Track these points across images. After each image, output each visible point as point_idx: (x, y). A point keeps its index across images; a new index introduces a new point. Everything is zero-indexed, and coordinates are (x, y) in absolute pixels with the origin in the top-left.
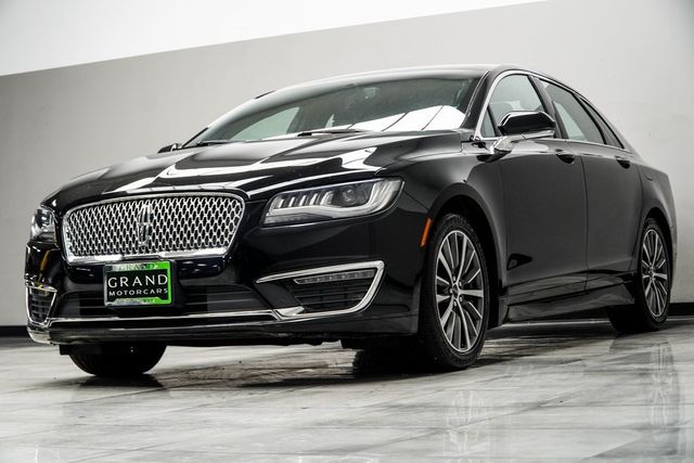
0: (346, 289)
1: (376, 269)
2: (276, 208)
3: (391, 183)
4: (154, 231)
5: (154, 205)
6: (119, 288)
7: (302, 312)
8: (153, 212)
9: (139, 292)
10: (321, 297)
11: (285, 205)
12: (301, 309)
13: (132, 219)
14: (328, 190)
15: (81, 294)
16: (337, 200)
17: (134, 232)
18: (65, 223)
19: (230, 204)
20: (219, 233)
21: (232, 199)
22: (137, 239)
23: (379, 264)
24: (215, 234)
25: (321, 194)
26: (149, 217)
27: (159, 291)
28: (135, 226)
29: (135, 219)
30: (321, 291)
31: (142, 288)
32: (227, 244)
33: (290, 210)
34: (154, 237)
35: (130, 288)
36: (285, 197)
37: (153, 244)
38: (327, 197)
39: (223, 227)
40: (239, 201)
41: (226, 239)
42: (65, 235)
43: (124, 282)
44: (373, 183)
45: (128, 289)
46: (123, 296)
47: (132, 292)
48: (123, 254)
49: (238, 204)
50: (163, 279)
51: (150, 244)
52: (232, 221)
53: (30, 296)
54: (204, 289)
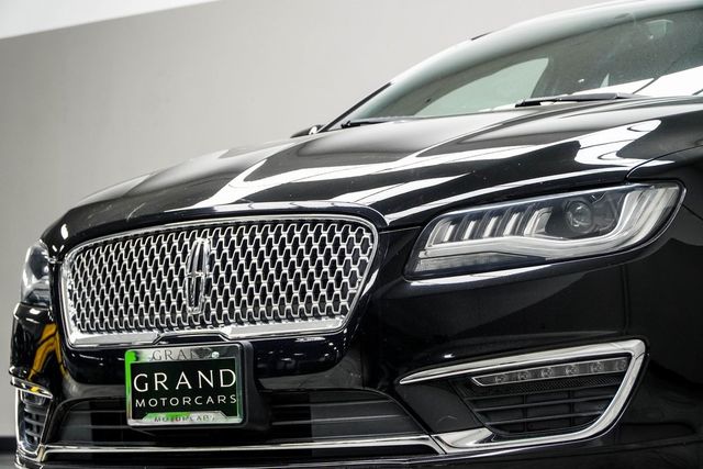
0: (570, 394)
1: (628, 356)
2: (439, 241)
3: (661, 191)
4: (215, 287)
5: (216, 238)
6: (151, 393)
7: (488, 440)
8: (214, 251)
9: (187, 401)
10: (525, 410)
11: (457, 237)
12: (486, 433)
13: (178, 266)
14: (539, 206)
15: (93, 403)
16: (557, 224)
17: (180, 290)
18: (66, 272)
19: (352, 234)
20: (331, 291)
21: (355, 225)
22: (185, 301)
23: (635, 346)
24: (323, 292)
25: (526, 213)
26: (206, 261)
27: (222, 399)
28: (182, 278)
29: (183, 265)
30: (524, 399)
31: (193, 393)
32: (344, 311)
33: (467, 245)
34: (214, 298)
35: (171, 393)
36: (456, 221)
37: (214, 312)
38: (538, 218)
39: (339, 279)
40: (369, 230)
41: (344, 302)
42: (65, 295)
43: (160, 381)
44: (626, 192)
45: (168, 394)
46: (160, 409)
47: (174, 401)
48: (161, 329)
49: (367, 235)
50: (228, 378)
51: (208, 311)
52: (354, 268)
53: (21, 405)
54: (305, 396)
